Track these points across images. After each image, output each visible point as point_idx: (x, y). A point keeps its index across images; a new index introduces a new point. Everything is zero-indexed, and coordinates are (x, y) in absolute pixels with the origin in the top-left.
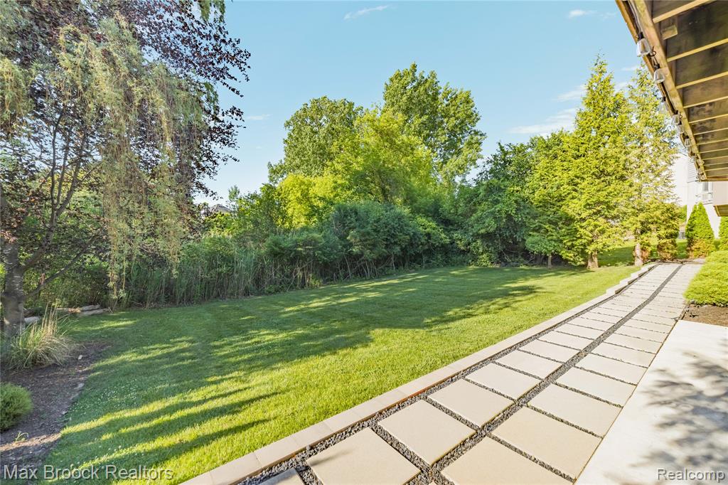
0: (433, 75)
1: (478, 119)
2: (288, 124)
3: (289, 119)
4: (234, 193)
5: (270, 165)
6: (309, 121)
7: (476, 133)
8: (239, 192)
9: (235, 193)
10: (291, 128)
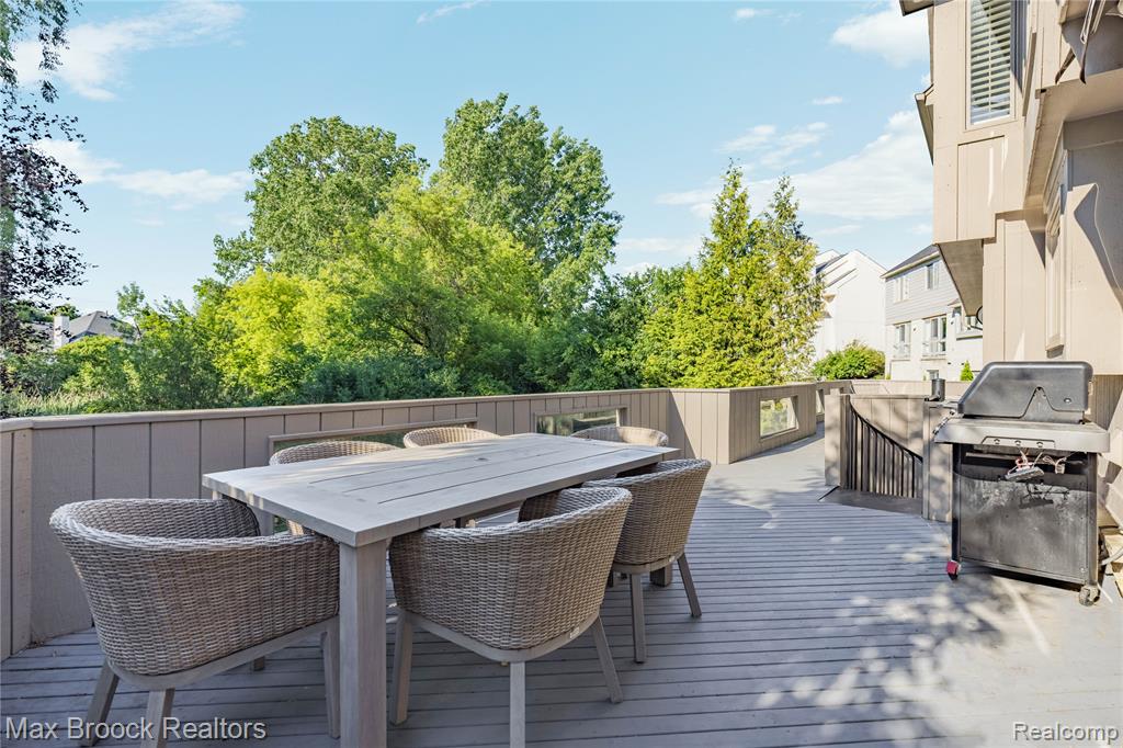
0: (535, 112)
1: (609, 197)
2: (258, 162)
3: (260, 150)
4: (132, 298)
5: (218, 240)
6: (303, 159)
7: (607, 216)
8: (142, 297)
9: (134, 300)
10: (266, 170)
